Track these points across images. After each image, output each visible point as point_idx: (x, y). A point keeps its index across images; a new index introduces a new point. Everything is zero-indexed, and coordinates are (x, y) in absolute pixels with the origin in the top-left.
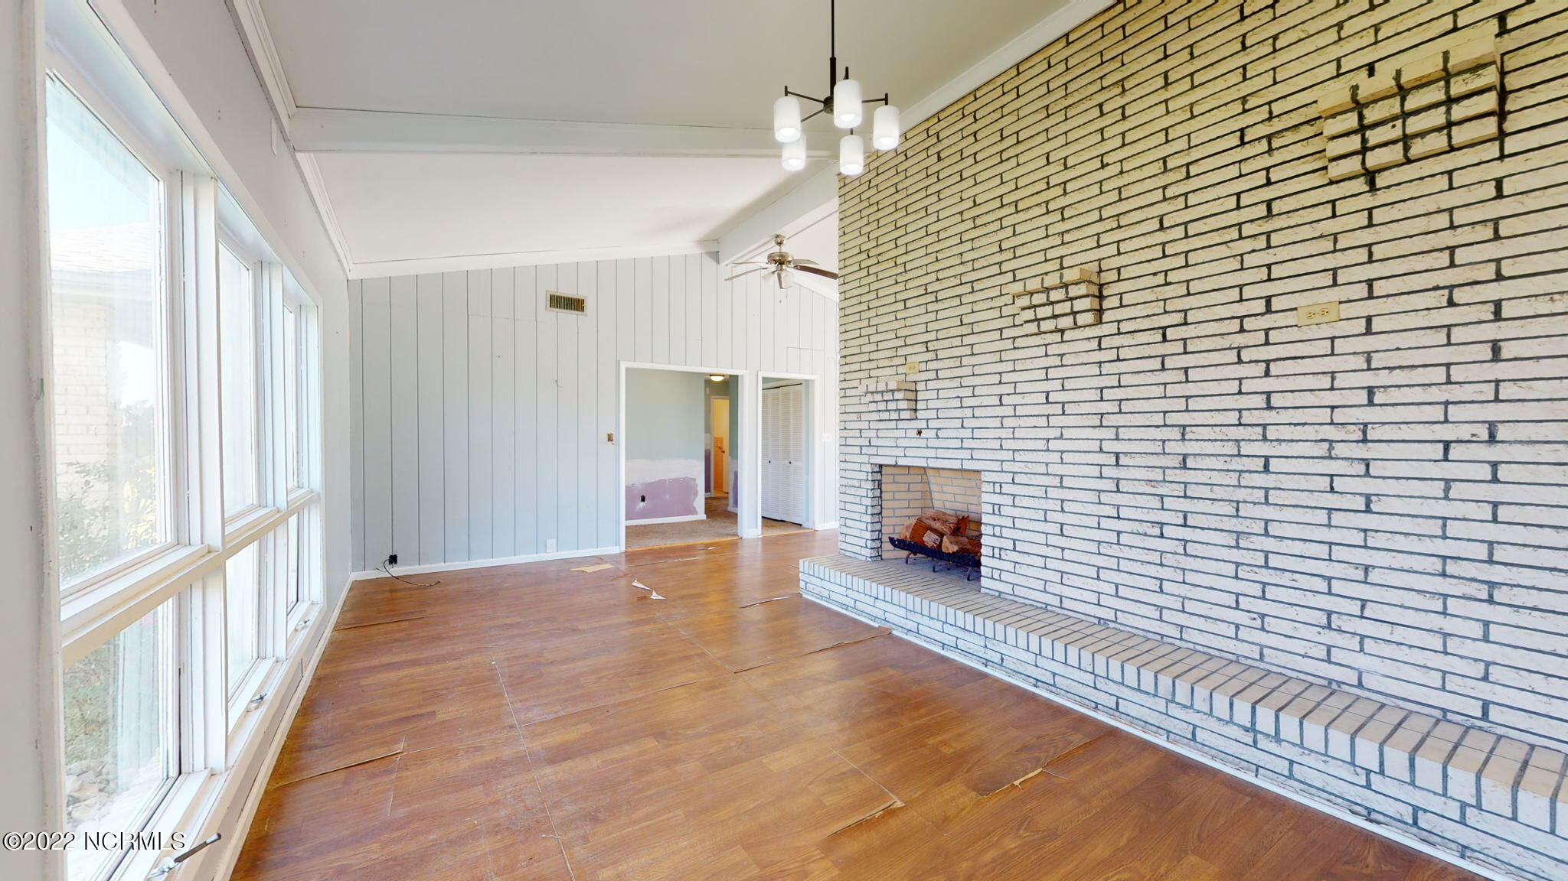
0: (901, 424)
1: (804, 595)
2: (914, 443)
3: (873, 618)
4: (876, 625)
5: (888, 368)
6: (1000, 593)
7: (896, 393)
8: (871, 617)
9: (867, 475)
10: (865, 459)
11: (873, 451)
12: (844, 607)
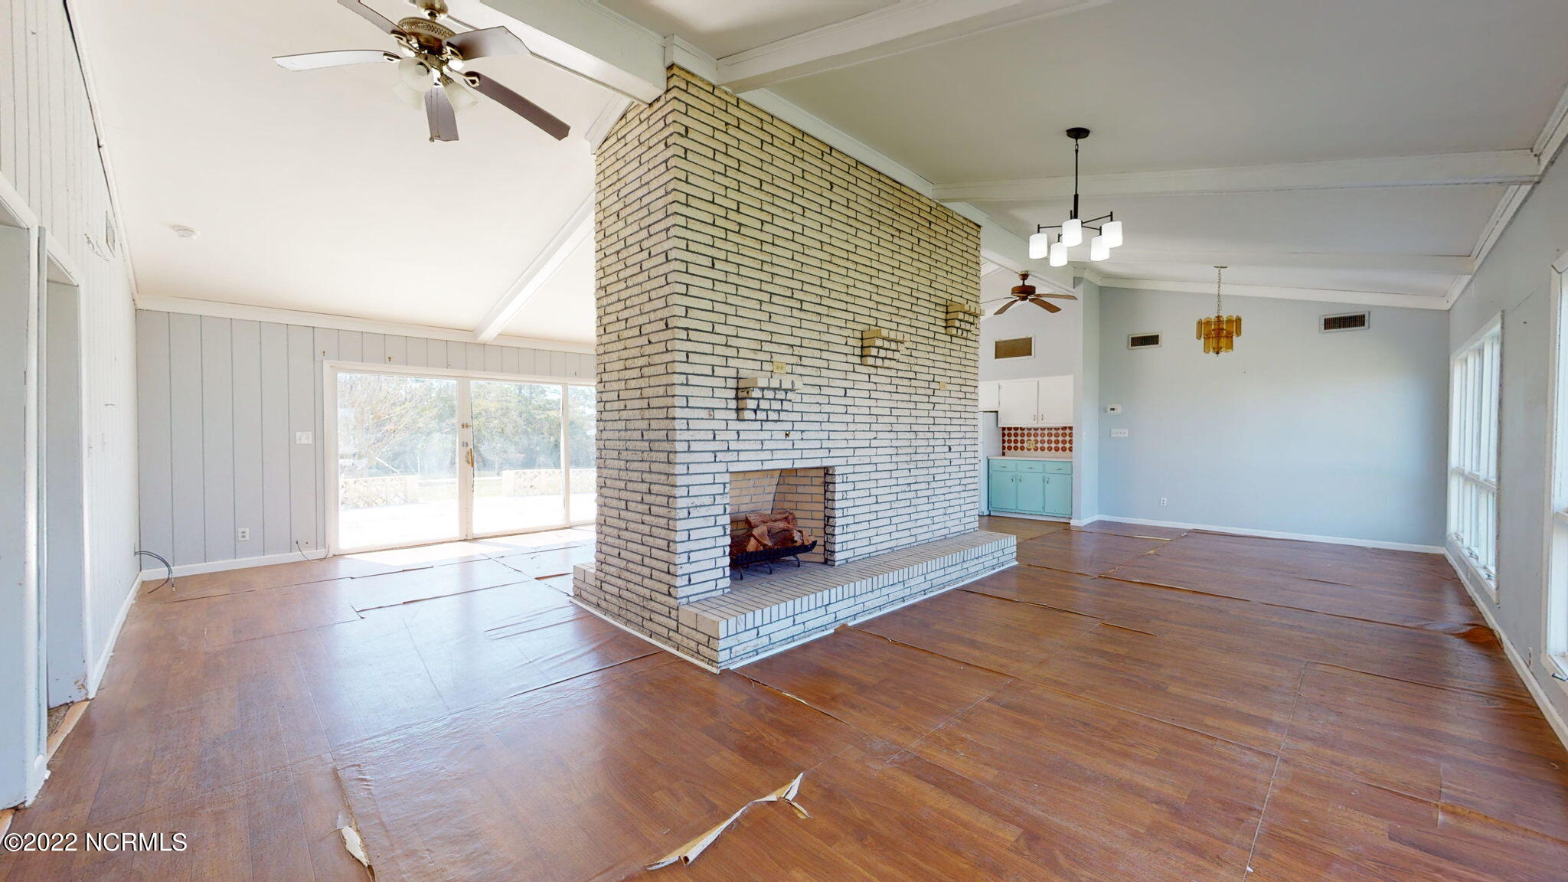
0: (766, 426)
1: (732, 668)
2: (781, 445)
3: (824, 628)
4: (832, 631)
5: (751, 361)
6: (846, 559)
7: (766, 391)
8: (820, 629)
9: (725, 487)
10: (722, 467)
11: (733, 456)
12: (789, 640)
